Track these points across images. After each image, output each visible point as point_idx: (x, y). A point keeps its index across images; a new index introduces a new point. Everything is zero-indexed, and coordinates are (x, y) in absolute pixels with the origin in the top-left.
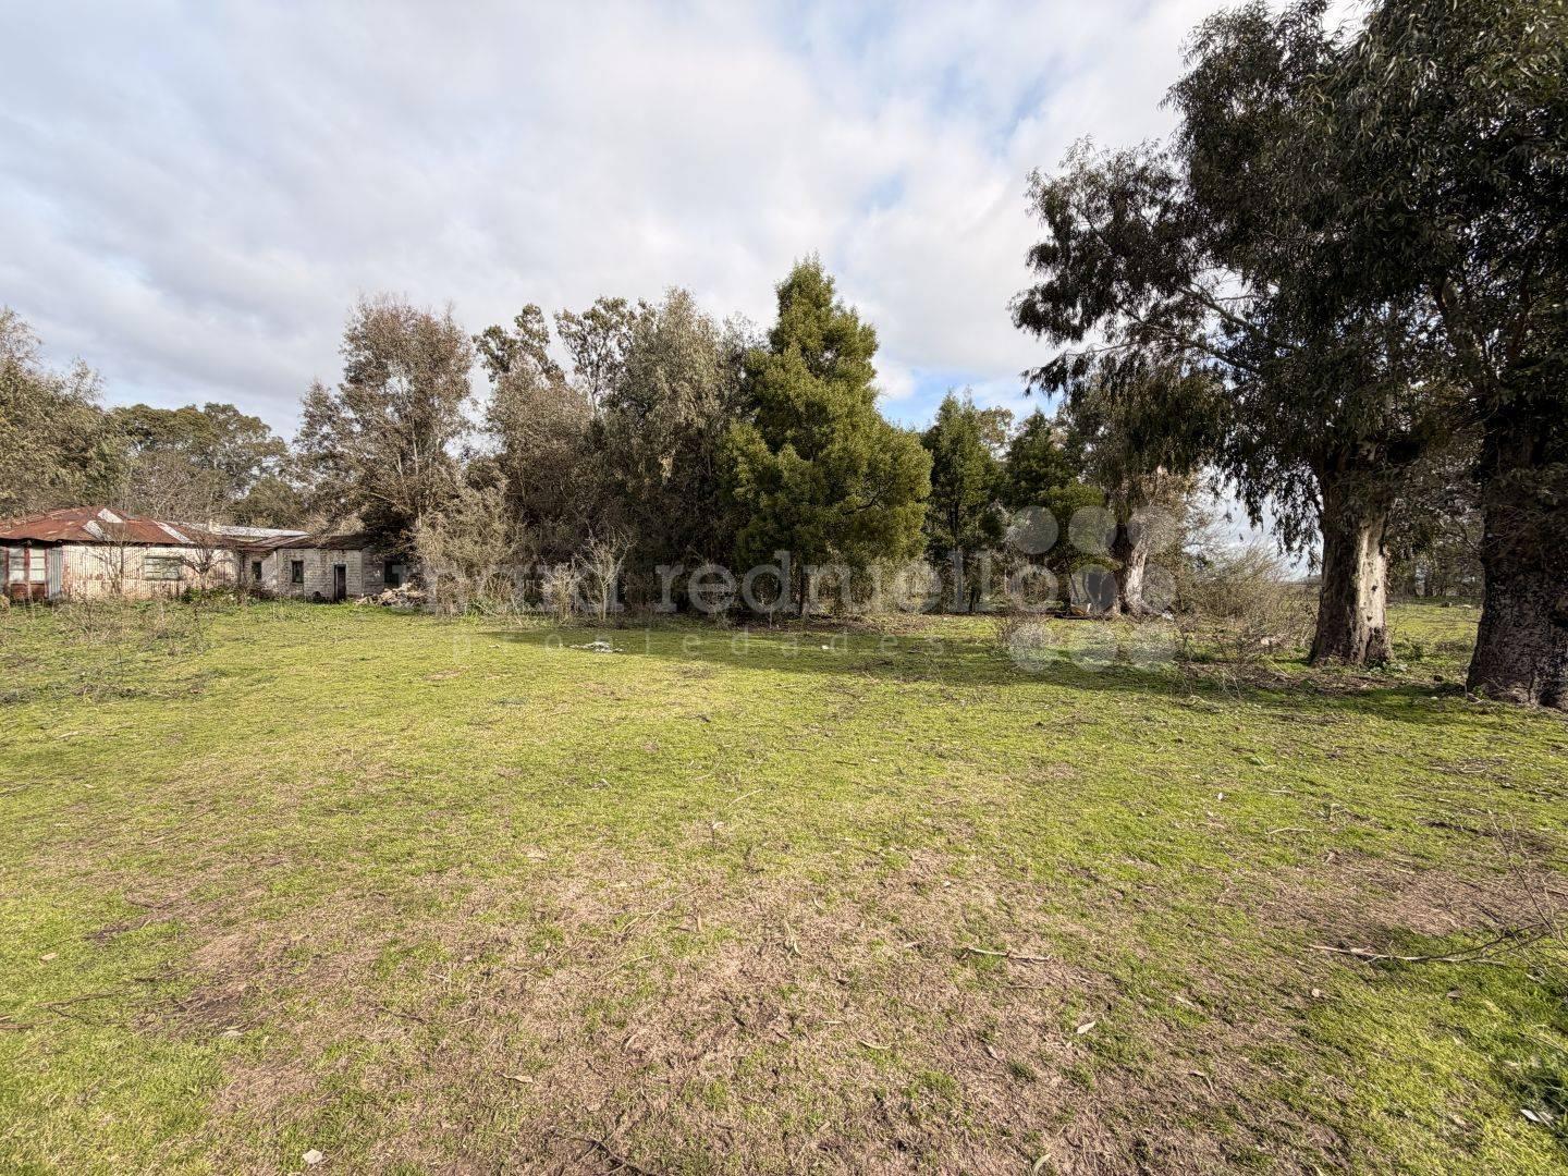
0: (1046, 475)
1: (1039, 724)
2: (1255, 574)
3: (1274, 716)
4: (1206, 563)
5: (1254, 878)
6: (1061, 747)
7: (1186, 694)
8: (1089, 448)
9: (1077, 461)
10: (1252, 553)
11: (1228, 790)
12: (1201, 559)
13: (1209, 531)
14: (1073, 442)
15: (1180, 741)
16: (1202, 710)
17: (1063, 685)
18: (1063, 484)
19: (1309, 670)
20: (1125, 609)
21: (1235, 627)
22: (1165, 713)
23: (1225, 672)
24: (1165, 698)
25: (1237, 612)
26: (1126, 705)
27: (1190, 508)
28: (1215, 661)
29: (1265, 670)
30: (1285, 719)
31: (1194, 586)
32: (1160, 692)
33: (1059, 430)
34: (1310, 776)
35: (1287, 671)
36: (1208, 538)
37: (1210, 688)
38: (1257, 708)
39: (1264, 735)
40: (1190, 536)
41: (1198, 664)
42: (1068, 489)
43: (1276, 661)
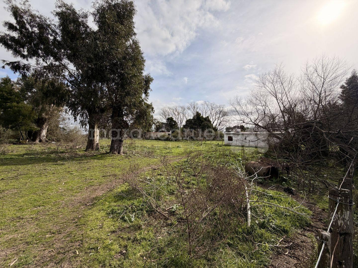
0: (10, 99)
1: (3, 179)
2: (76, 133)
3: (77, 163)
4: (65, 129)
5: (70, 199)
6: (12, 184)
7: (57, 161)
8: (29, 94)
9: (24, 96)
10: (76, 128)
11: (65, 181)
12: (64, 129)
13: (66, 122)
14: (22, 90)
15: (54, 173)
16: (61, 165)
17: (14, 165)
18: (18, 103)
19: (86, 152)
20: (40, 141)
21: (71, 144)
22: (51, 167)
23: (67, 155)
24: (50, 163)
25: (72, 141)
26: (38, 167)
27: (61, 116)
28: (65, 153)
29: (76, 153)
30: (80, 163)
31: (61, 135)
32: (49, 162)
33: (18, 86)
34: (83, 174)
35: (81, 153)
36: (65, 124)
37: (63, 159)
38: (74, 162)
39: (75, 167)
40: (61, 123)
41: (61, 154)
42: (20, 105)
43: (79, 151)
